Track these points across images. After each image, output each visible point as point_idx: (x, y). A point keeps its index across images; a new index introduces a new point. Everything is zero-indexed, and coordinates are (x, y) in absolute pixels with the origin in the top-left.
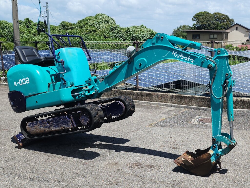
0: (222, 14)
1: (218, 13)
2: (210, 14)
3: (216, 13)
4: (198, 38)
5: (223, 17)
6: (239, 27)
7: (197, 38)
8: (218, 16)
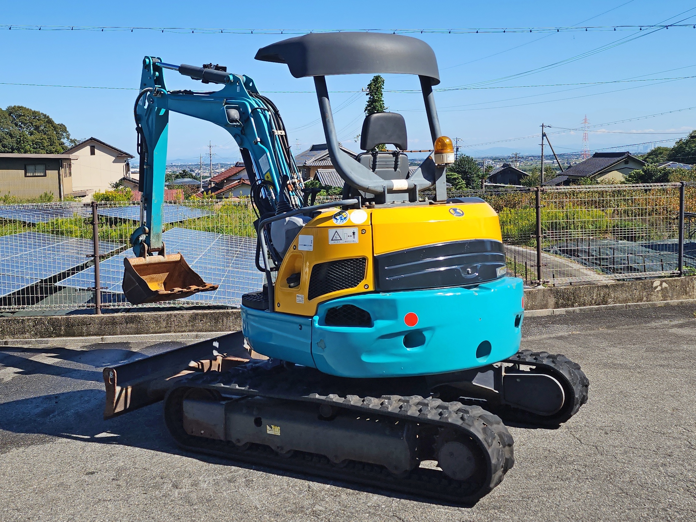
1: (22, 107)
3: (15, 106)
6: (98, 147)
8: (22, 114)
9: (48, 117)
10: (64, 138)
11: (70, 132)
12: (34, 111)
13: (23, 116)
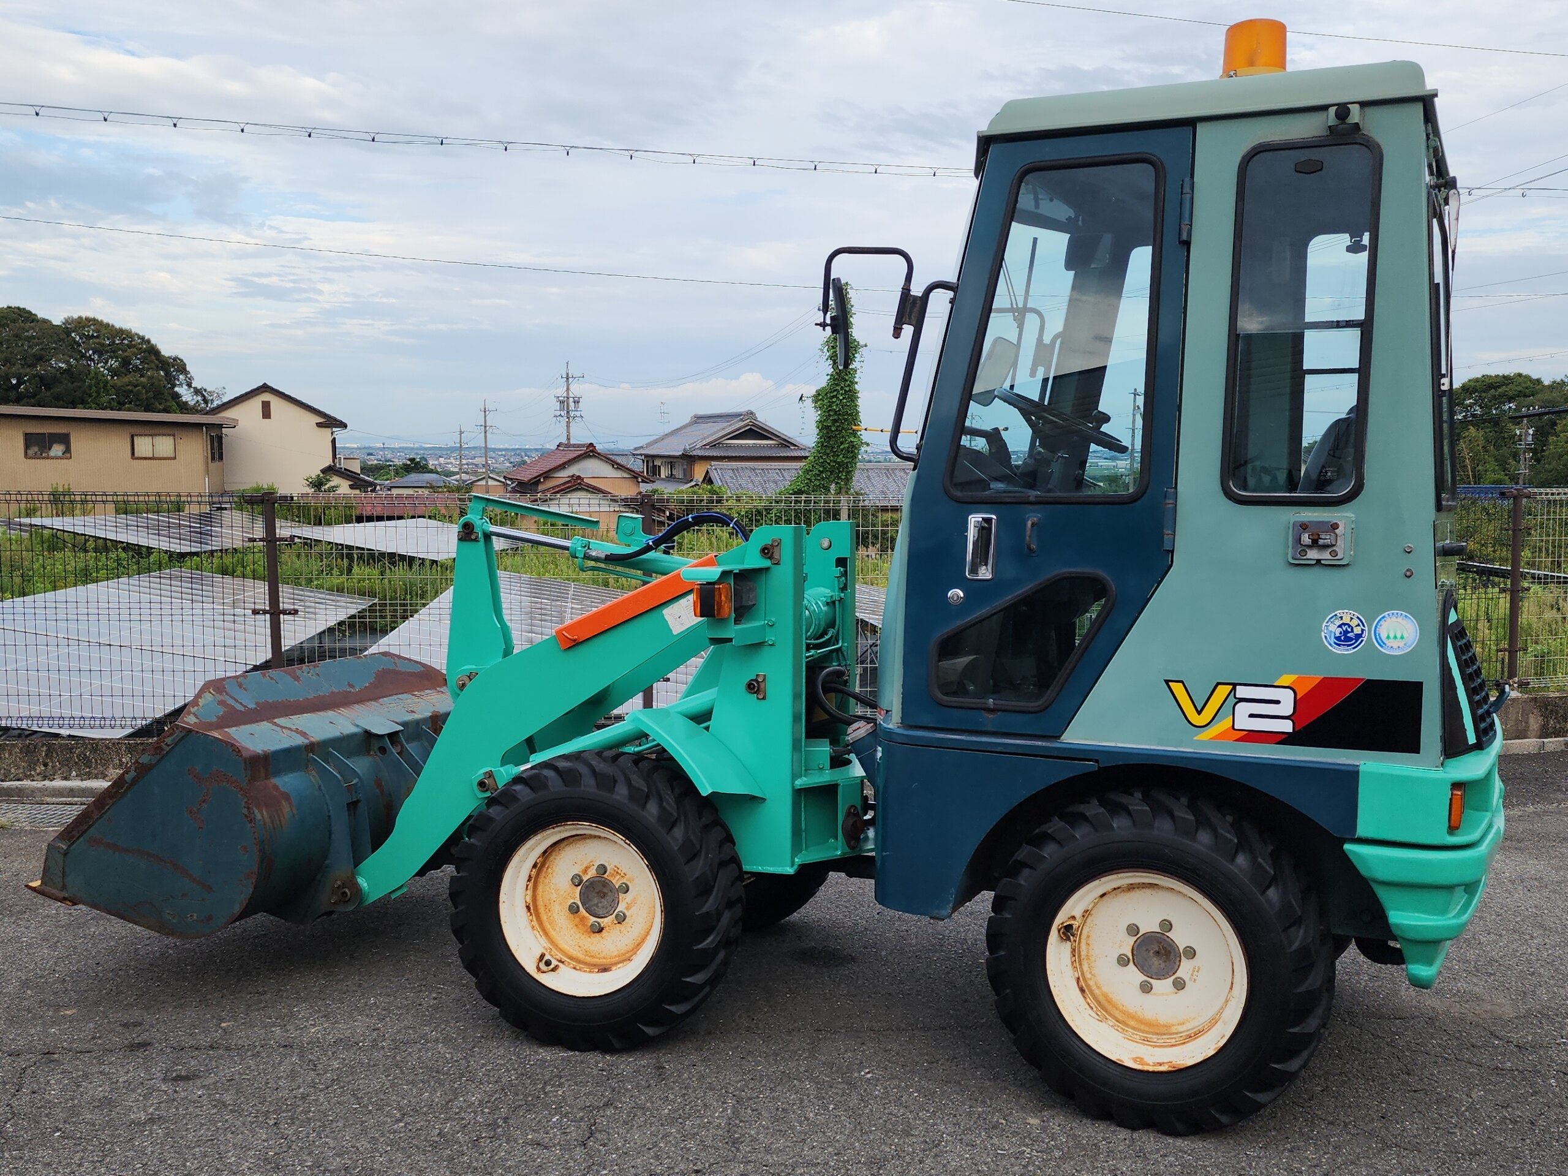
0: (117, 326)
1: (94, 320)
2: (46, 321)
4: (60, 454)
5: (126, 342)
6: (276, 404)
7: (52, 453)
8: (95, 334)
9: (148, 341)
11: (193, 374)
12: (121, 329)
13: (97, 337)
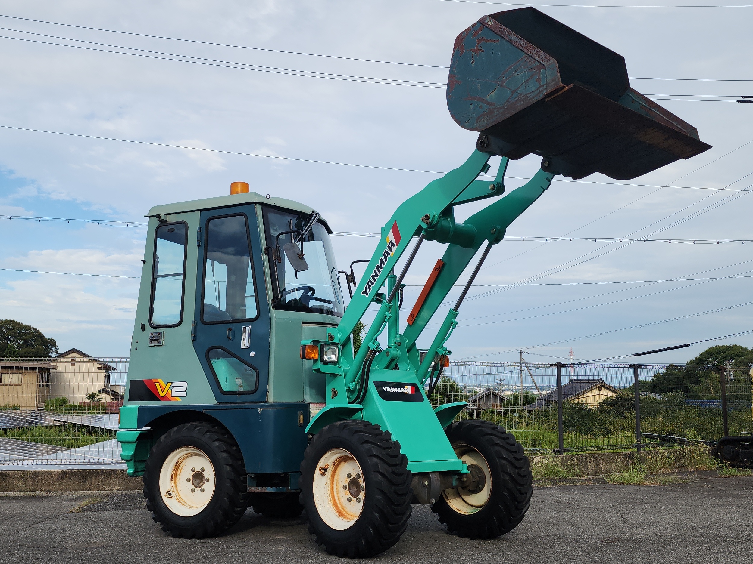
0: (24, 324)
1: (13, 321)
3: (6, 320)
5: (27, 331)
6: (78, 358)
8: (13, 328)
9: (39, 331)
10: (52, 352)
11: (59, 347)
12: (25, 325)
13: (13, 329)
